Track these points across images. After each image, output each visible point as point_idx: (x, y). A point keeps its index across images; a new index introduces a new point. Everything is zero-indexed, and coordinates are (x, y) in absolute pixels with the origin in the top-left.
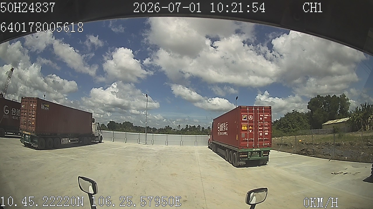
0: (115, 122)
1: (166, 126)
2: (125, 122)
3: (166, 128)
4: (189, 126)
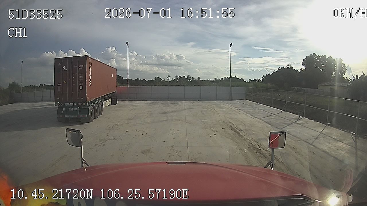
1: (156, 77)
3: (155, 79)
4: (179, 76)
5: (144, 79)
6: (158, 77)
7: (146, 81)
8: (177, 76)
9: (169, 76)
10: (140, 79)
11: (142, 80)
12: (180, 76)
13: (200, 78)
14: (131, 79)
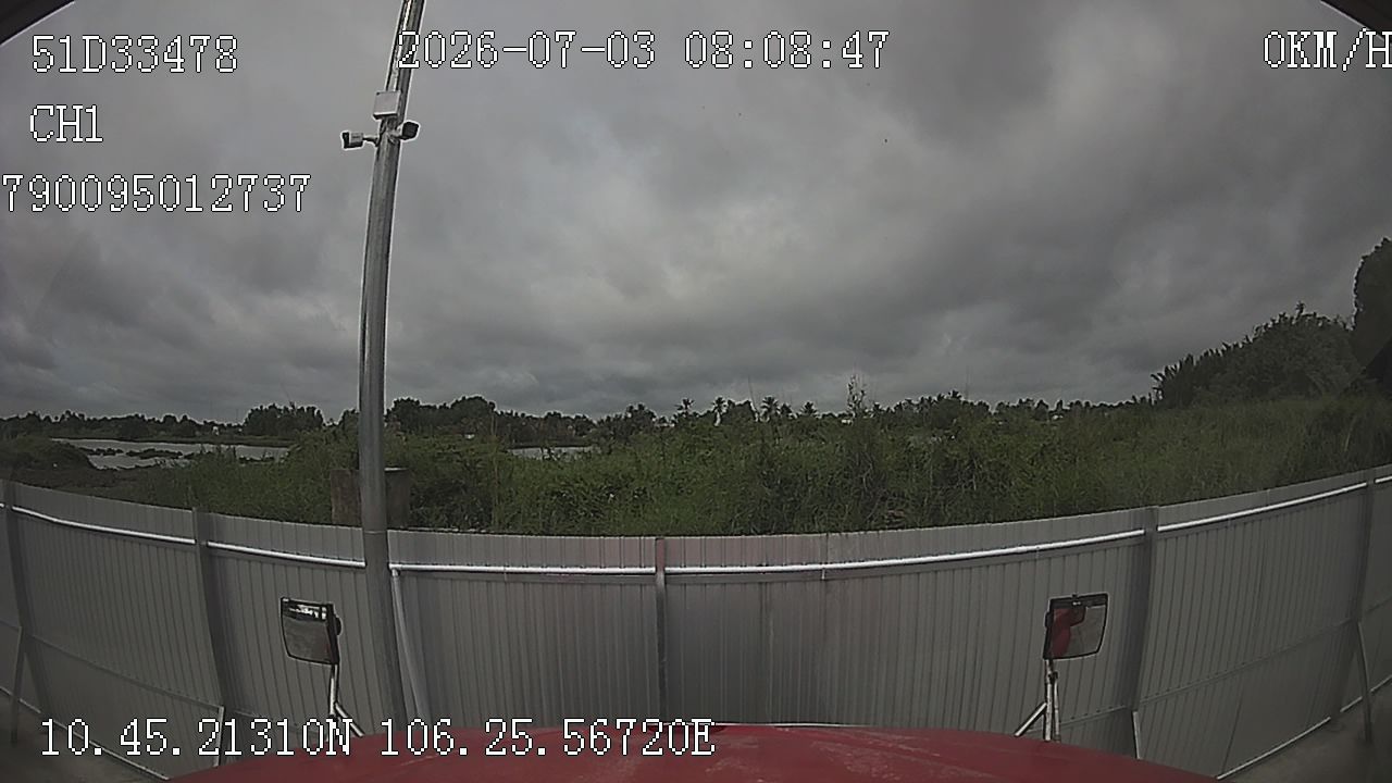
0: (421, 404)
1: (631, 407)
2: (460, 399)
3: (630, 415)
4: (726, 403)
5: (581, 415)
6: (641, 407)
7: (591, 422)
8: (719, 401)
9: (686, 403)
10: (563, 415)
11: (573, 417)
12: (730, 402)
13: (813, 407)
14: (527, 415)
